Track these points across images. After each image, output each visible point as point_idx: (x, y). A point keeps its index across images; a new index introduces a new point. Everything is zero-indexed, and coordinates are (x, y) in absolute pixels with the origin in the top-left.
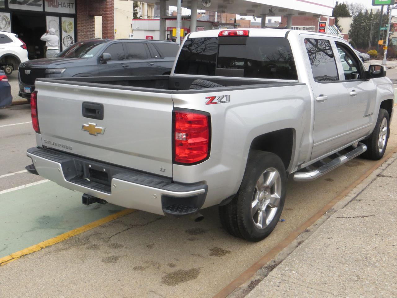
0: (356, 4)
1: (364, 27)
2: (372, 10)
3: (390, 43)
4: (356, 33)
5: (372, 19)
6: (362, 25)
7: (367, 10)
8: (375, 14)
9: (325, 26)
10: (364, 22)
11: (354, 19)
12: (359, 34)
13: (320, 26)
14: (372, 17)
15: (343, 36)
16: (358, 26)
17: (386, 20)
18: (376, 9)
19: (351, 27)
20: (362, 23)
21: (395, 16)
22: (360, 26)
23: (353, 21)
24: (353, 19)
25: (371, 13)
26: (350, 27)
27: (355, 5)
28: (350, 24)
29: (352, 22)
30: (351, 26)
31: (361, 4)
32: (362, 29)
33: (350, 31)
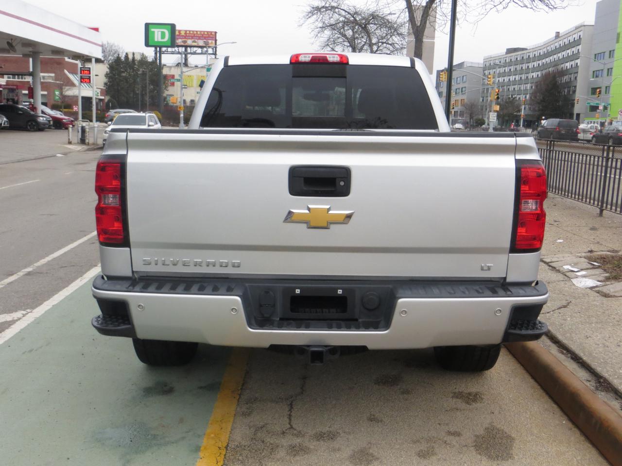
0: (108, 43)
1: (126, 79)
2: (134, 54)
3: (165, 102)
4: (116, 87)
5: (136, 66)
6: (123, 76)
7: (127, 54)
8: (140, 60)
9: (90, 74)
10: (125, 71)
11: (110, 66)
12: (119, 88)
13: (81, 73)
14: (135, 64)
15: (100, 90)
16: (117, 76)
17: (155, 69)
18: (139, 53)
19: (107, 78)
20: (123, 72)
21: (167, 65)
22: (121, 76)
23: (109, 68)
24: (108, 67)
25: (134, 58)
26: (105, 78)
27: (107, 45)
28: (105, 73)
29: (108, 70)
30: (107, 75)
31: (116, 45)
32: (123, 81)
33: (106, 84)
